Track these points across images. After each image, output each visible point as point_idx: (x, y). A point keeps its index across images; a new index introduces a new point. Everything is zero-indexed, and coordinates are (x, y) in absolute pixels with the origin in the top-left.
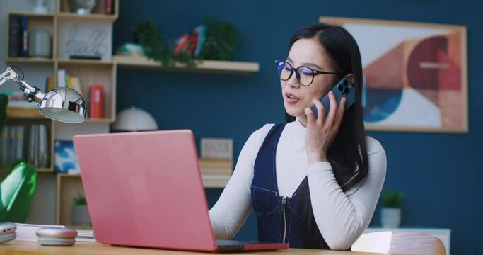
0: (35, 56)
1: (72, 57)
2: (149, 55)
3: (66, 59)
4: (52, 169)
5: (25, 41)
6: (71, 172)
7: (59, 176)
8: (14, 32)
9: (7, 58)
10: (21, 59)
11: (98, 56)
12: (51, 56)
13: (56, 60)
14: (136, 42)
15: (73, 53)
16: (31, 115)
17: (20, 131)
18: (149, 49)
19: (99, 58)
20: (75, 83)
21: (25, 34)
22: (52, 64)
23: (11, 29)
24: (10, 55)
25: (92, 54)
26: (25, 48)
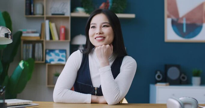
0: (36, 14)
1: (53, 14)
2: (87, 12)
3: (50, 15)
4: (44, 62)
5: (32, 8)
6: (52, 63)
7: (47, 64)
8: (27, 5)
9: (25, 16)
10: (30, 16)
11: (63, 13)
12: (43, 14)
13: (45, 16)
14: (82, 6)
15: (53, 13)
16: (35, 39)
17: (31, 46)
18: (87, 10)
19: (63, 14)
20: (53, 25)
21: (32, 5)
22: (43, 18)
23: (26, 4)
24: (26, 14)
25: (61, 13)
26: (32, 11)
